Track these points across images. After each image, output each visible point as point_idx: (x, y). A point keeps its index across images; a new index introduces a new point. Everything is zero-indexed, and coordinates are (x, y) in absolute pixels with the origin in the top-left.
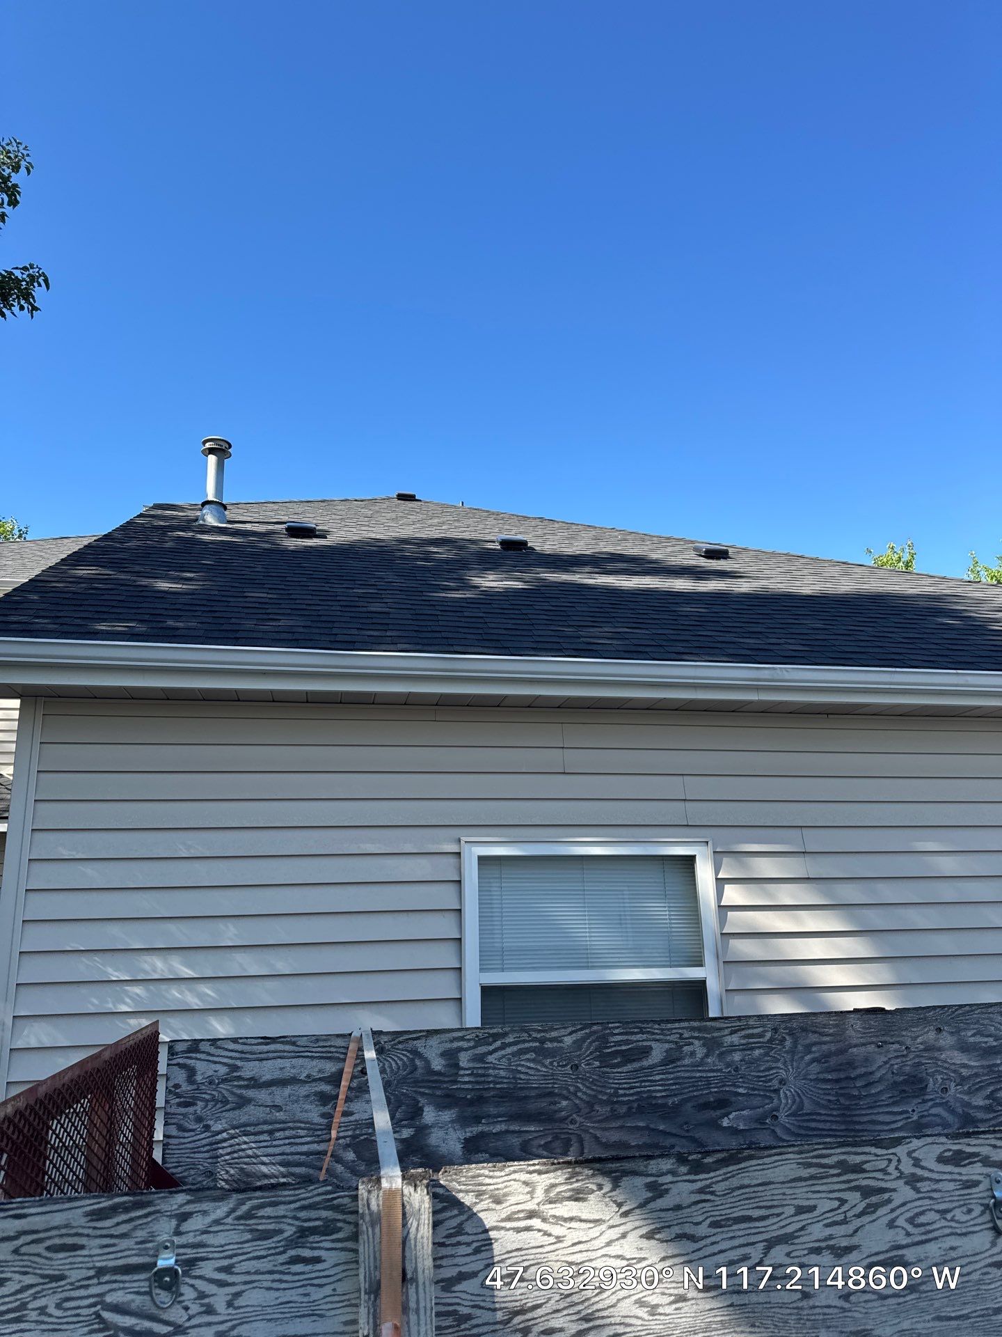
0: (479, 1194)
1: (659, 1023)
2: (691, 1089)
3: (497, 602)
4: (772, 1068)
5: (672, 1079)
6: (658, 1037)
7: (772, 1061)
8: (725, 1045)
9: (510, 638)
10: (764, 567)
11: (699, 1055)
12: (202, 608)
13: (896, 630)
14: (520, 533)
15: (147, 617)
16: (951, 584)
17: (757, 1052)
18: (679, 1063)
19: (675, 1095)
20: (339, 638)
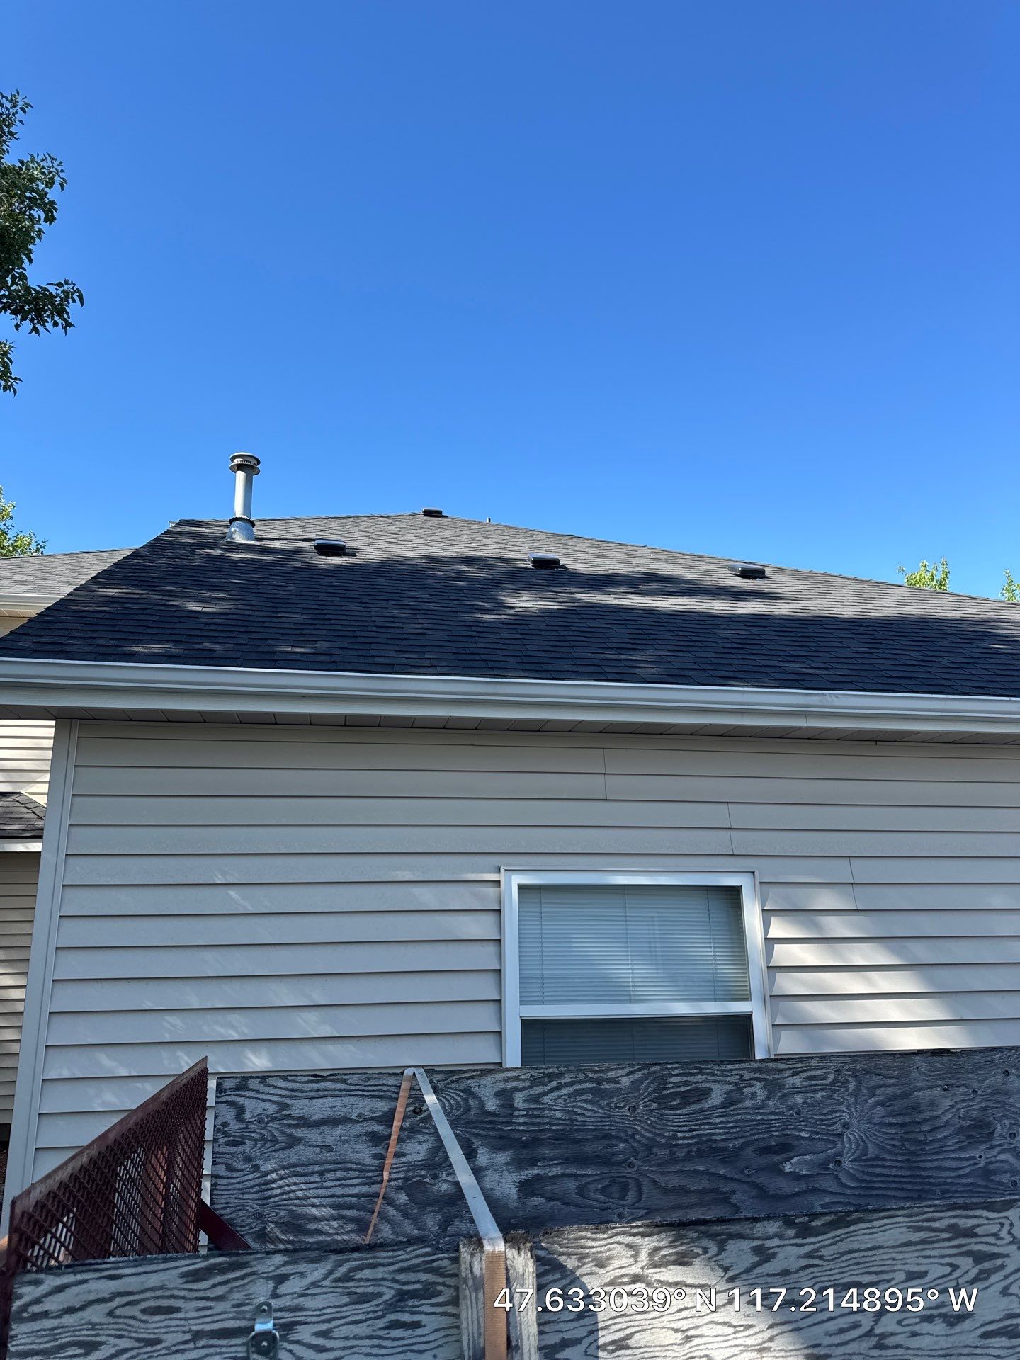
0: (582, 1257)
1: (719, 1063)
2: (751, 1133)
3: (533, 623)
4: (836, 1111)
5: (732, 1122)
6: (718, 1078)
7: (835, 1104)
8: (787, 1086)
9: (550, 661)
10: (802, 587)
11: (760, 1097)
12: (237, 629)
13: (942, 654)
14: (551, 551)
15: (182, 638)
16: (994, 606)
17: (819, 1095)
18: (739, 1106)
19: (735, 1139)
20: (378, 660)
